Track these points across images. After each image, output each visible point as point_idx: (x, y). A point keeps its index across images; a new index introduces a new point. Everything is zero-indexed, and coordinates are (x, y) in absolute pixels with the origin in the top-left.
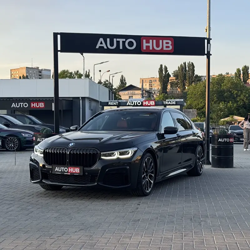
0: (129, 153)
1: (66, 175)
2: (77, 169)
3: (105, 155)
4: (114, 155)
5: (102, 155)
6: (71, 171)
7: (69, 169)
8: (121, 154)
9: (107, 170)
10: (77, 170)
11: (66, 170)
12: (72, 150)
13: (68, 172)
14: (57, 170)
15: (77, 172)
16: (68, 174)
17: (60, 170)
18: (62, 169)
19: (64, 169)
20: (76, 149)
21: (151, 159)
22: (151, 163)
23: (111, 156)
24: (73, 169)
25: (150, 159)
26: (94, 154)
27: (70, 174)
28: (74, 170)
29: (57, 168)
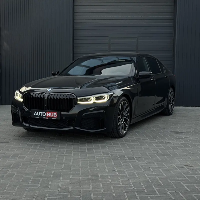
0: (105, 98)
1: (44, 119)
2: (54, 113)
3: (82, 100)
4: (91, 100)
5: (78, 100)
6: (49, 115)
7: (47, 113)
8: (97, 98)
9: (84, 115)
10: (54, 115)
11: (44, 114)
12: (50, 95)
13: (46, 117)
14: (36, 114)
15: (54, 116)
16: (46, 118)
17: (38, 114)
18: (40, 113)
19: (42, 113)
20: (54, 95)
21: (127, 104)
22: (127, 107)
23: (87, 101)
24: (51, 113)
25: (125, 103)
26: (70, 99)
27: (48, 118)
28: (52, 115)
29: (35, 112)
